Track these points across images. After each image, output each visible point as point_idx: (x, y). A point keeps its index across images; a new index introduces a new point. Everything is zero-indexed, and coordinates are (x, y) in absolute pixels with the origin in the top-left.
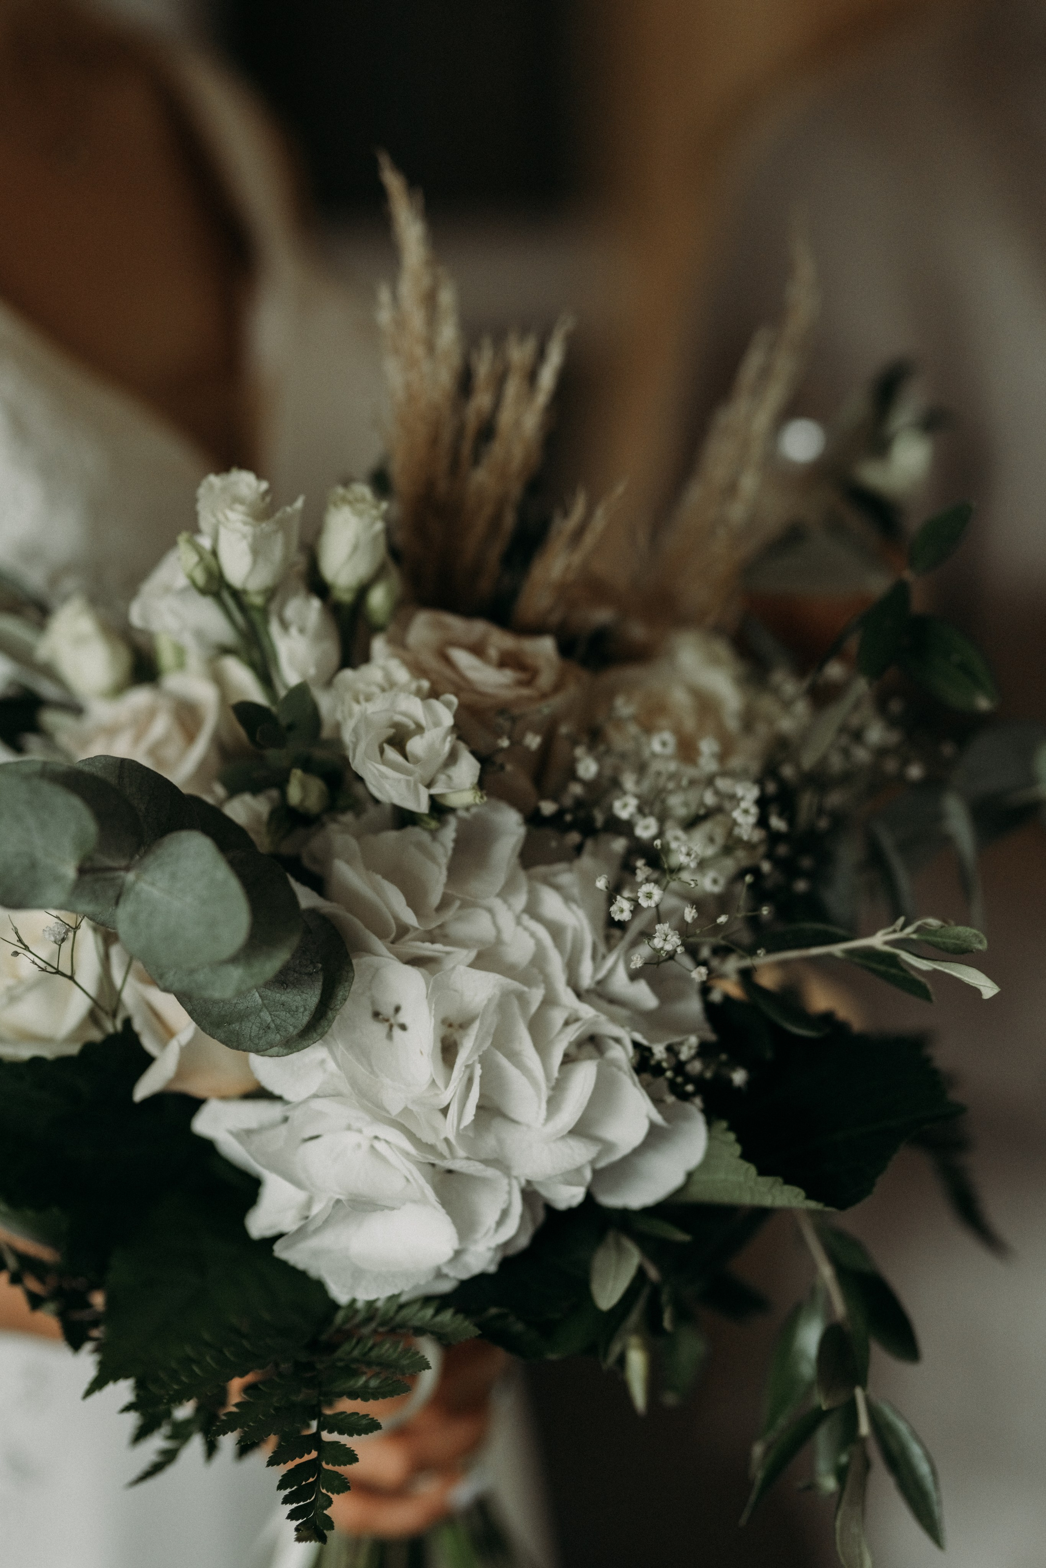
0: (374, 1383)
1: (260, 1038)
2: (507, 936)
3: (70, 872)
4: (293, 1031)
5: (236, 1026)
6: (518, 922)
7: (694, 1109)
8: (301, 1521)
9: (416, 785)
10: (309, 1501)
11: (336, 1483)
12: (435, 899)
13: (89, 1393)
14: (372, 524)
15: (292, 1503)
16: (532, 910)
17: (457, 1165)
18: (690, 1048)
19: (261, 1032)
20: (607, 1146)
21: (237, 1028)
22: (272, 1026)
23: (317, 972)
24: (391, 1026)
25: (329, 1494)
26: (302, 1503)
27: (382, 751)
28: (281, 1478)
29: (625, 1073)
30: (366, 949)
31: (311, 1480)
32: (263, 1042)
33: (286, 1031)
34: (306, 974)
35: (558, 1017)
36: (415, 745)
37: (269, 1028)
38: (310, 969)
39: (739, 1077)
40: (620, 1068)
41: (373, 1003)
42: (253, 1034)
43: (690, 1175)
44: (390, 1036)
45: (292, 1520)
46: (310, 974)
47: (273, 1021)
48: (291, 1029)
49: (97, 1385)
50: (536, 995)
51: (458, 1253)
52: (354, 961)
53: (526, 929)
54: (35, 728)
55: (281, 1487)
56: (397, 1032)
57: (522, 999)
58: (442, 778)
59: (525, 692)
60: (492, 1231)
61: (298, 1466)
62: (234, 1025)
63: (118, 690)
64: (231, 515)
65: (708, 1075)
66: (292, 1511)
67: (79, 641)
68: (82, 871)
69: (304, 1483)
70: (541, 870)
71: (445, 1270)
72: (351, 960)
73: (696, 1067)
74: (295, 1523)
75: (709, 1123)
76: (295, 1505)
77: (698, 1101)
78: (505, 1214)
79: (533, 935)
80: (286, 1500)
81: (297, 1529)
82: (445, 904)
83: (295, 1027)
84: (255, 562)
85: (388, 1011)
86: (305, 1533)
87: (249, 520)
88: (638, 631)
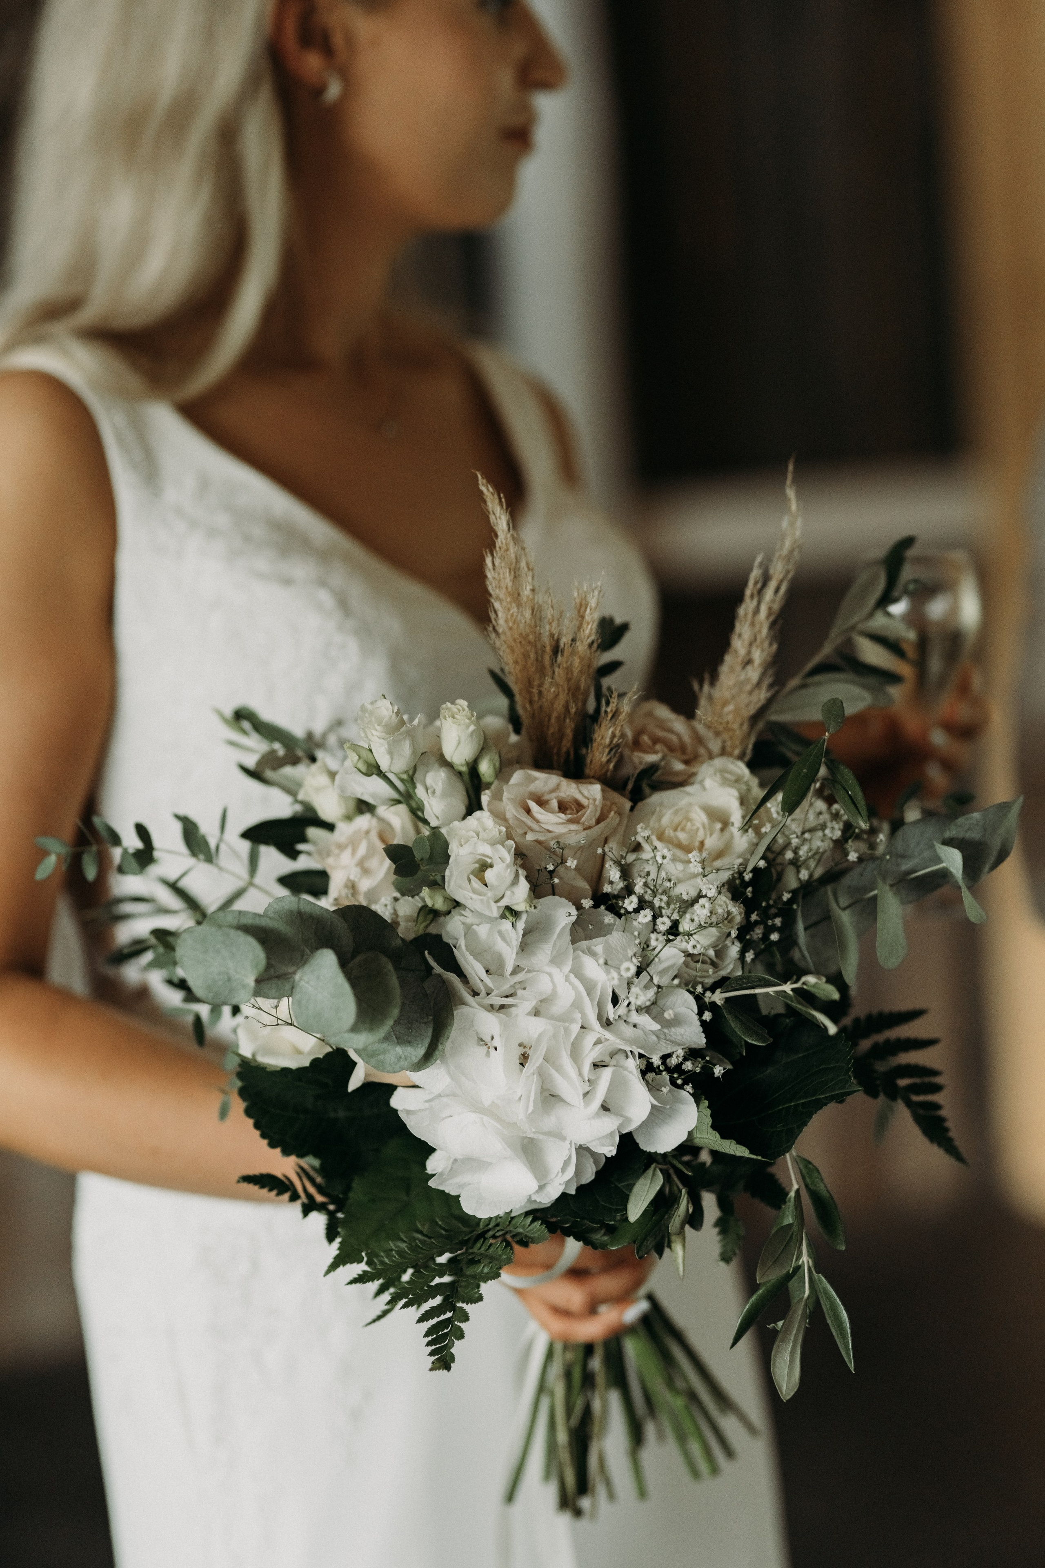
0: (486, 1270)
1: (395, 1065)
2: (560, 990)
3: (251, 981)
4: (415, 1060)
5: (381, 1057)
6: (567, 979)
7: (686, 1095)
8: (437, 1357)
9: (488, 902)
10: (443, 1344)
11: (459, 1333)
12: (509, 968)
13: (328, 1272)
14: (468, 727)
15: (431, 1346)
16: (577, 972)
17: (531, 1136)
18: (678, 1057)
19: (397, 1060)
20: (628, 1120)
21: (382, 1058)
22: (403, 1056)
23: (429, 1022)
24: (489, 1047)
25: (455, 1340)
26: (438, 1346)
27: (469, 880)
28: (426, 1330)
29: (634, 1075)
30: (463, 1003)
31: (446, 1331)
32: (397, 1067)
33: (411, 1059)
34: (423, 1023)
35: (590, 1039)
36: (489, 874)
37: (401, 1058)
38: (425, 1020)
39: (718, 1071)
40: (630, 1072)
41: (477, 1033)
42: (391, 1063)
43: (690, 1133)
44: (488, 1054)
45: (431, 1356)
46: (425, 1023)
47: (403, 1053)
48: (414, 1058)
49: (334, 1266)
50: (575, 1028)
51: (541, 1188)
52: (455, 1013)
53: (571, 984)
54: (304, 840)
55: (426, 1335)
56: (492, 1050)
57: (567, 1030)
58: (508, 893)
59: (573, 827)
60: (560, 1174)
61: (438, 1322)
62: (380, 1056)
63: (349, 818)
64: (374, 732)
65: (698, 1070)
66: (432, 1351)
67: (318, 790)
68: (258, 981)
69: (440, 1333)
70: (584, 944)
71: (534, 1198)
72: (453, 1012)
73: (688, 1066)
74: (433, 1358)
75: (698, 1102)
76: (433, 1347)
77: (689, 1088)
78: (566, 1163)
79: (575, 988)
80: (429, 1344)
81: (433, 1363)
82: (517, 970)
83: (416, 1057)
84: (392, 759)
85: (487, 1039)
86: (437, 1365)
87: (383, 735)
88: (679, 766)
